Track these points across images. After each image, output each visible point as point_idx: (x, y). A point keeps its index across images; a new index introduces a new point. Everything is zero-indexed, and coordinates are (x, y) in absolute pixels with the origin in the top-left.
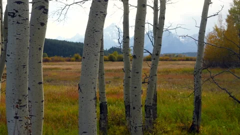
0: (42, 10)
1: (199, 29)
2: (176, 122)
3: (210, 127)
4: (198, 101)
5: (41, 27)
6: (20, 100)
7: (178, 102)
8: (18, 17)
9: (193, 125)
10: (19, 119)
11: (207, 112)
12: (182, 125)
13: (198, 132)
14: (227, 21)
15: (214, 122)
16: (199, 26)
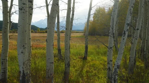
0: (31, 8)
1: (87, 19)
2: (77, 56)
3: (91, 57)
4: (86, 48)
5: (30, 15)
6: (24, 45)
7: (77, 48)
8: (23, 10)
9: (85, 57)
10: (23, 53)
11: (89, 52)
12: (80, 57)
13: (86, 59)
14: (93, 18)
15: (92, 55)
16: (87, 18)
